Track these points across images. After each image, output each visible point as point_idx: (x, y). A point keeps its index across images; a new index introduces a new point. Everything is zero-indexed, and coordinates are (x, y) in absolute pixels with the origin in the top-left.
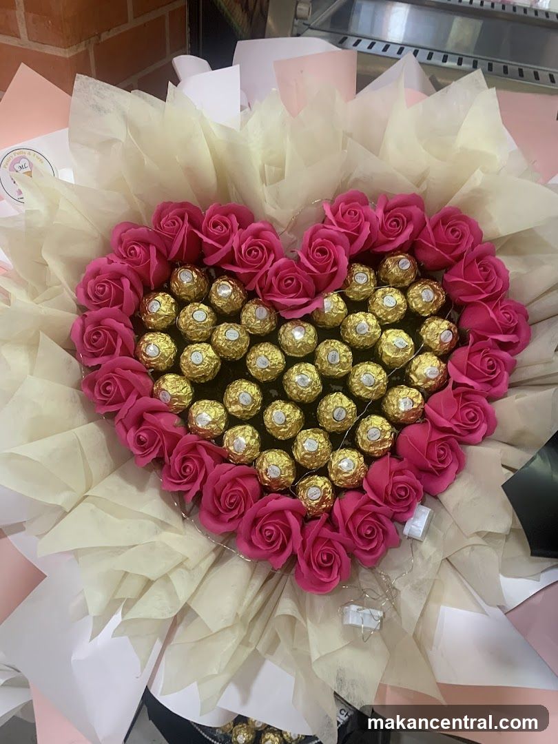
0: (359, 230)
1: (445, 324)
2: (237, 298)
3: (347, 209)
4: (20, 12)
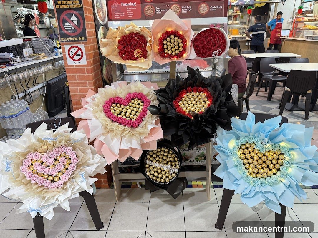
0: (131, 96)
2: (120, 105)
3: (129, 94)
4: (88, 84)
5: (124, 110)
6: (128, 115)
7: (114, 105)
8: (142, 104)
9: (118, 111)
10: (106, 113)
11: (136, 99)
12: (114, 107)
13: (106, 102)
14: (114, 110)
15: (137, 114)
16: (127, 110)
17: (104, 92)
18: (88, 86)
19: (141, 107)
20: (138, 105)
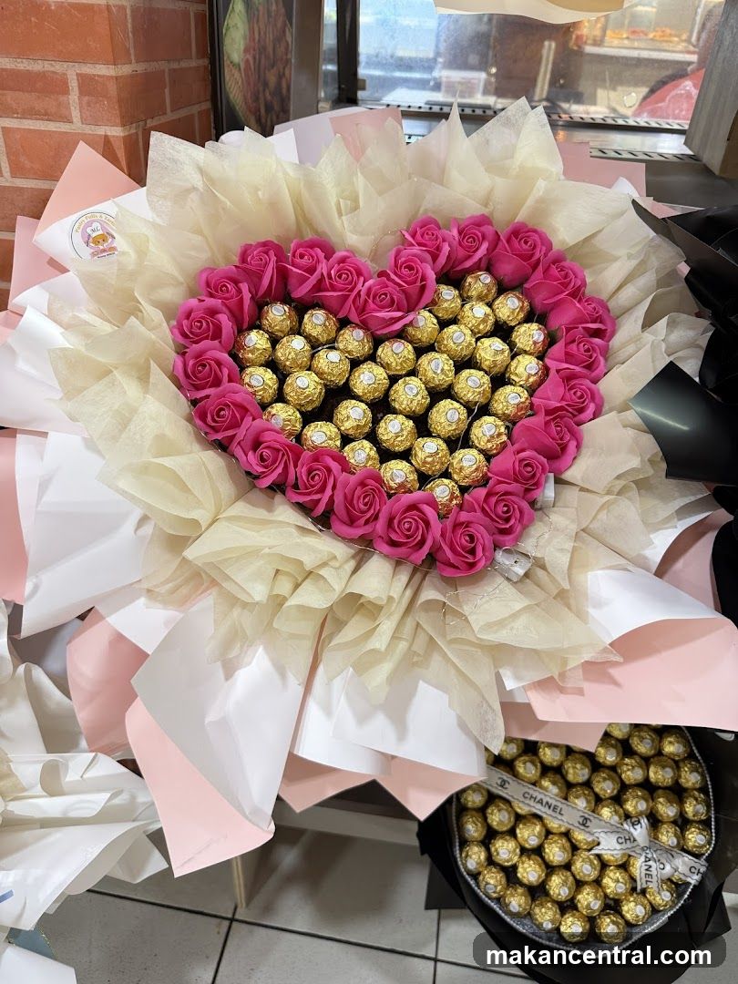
0: (439, 249)
1: (535, 326)
2: (332, 324)
3: (424, 231)
4: (74, 96)
5: (368, 379)
6: (394, 429)
7: (277, 314)
8: (530, 335)
9: (305, 385)
10: (198, 388)
11: (486, 278)
12: (274, 341)
13: (213, 284)
14: (272, 364)
15: (487, 429)
16: (393, 379)
17: (197, 181)
18: (76, 114)
19: (526, 367)
20: (497, 343)
